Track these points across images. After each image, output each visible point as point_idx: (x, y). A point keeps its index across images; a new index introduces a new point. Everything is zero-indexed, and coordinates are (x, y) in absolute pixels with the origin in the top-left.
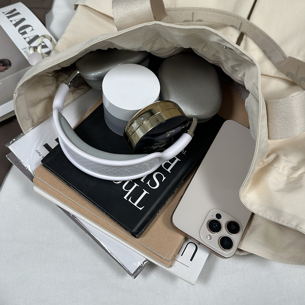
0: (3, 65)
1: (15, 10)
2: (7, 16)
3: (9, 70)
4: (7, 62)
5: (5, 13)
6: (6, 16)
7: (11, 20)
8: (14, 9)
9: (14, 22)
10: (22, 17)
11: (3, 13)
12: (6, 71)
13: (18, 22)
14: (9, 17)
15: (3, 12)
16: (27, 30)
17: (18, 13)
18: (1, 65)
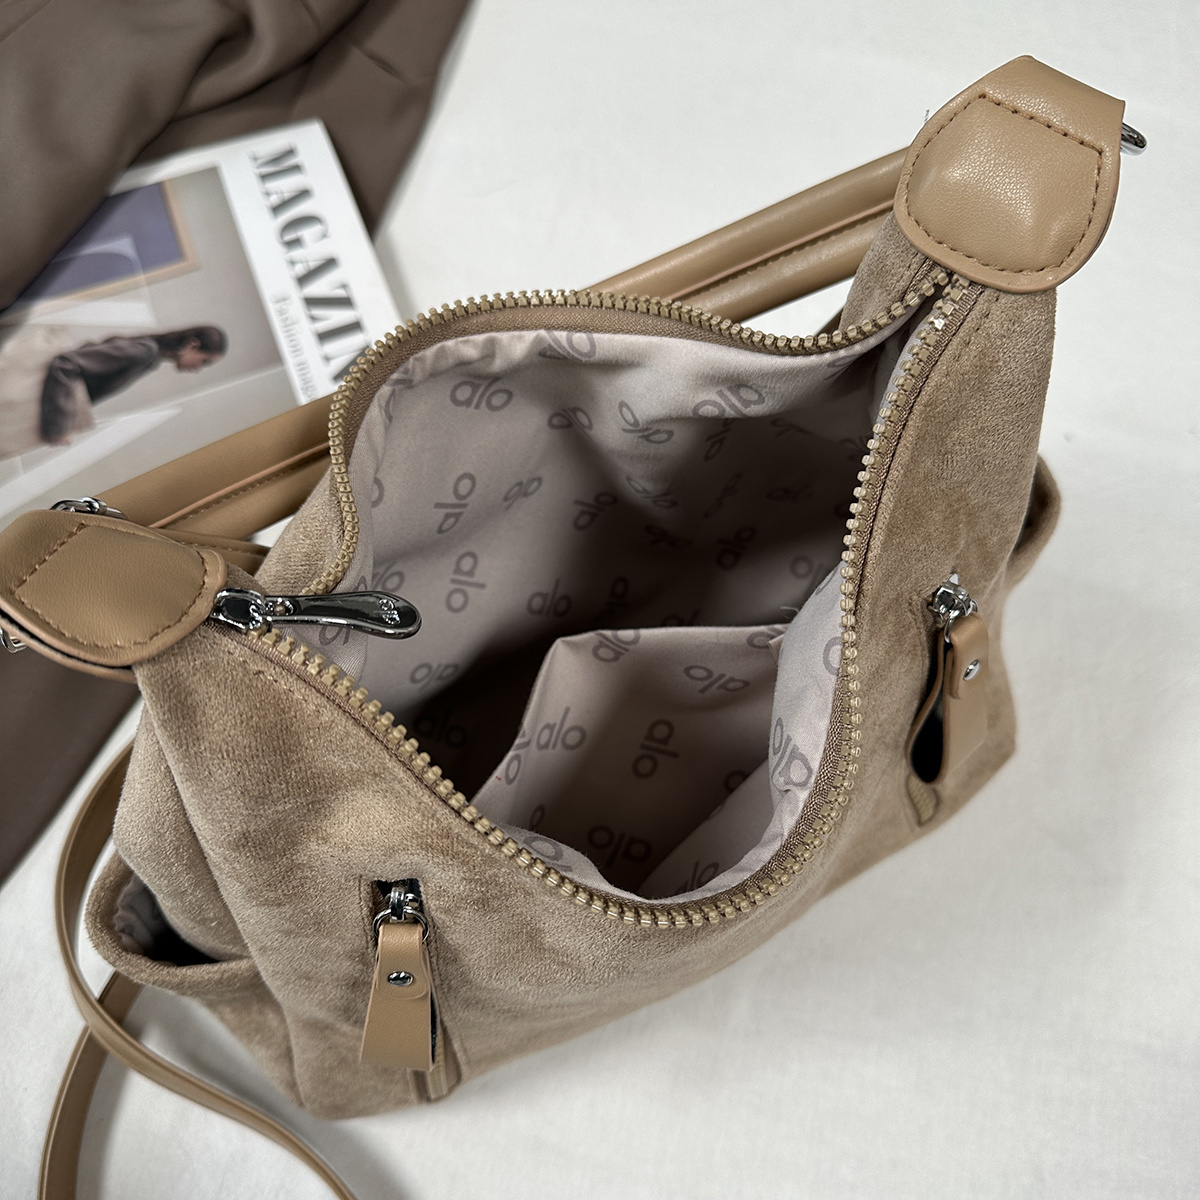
0: (201, 349)
2: (262, 173)
6: (259, 174)
7: (269, 190)
8: (290, 148)
13: (287, 199)
16: (307, 233)
17: (296, 168)
18: (194, 347)
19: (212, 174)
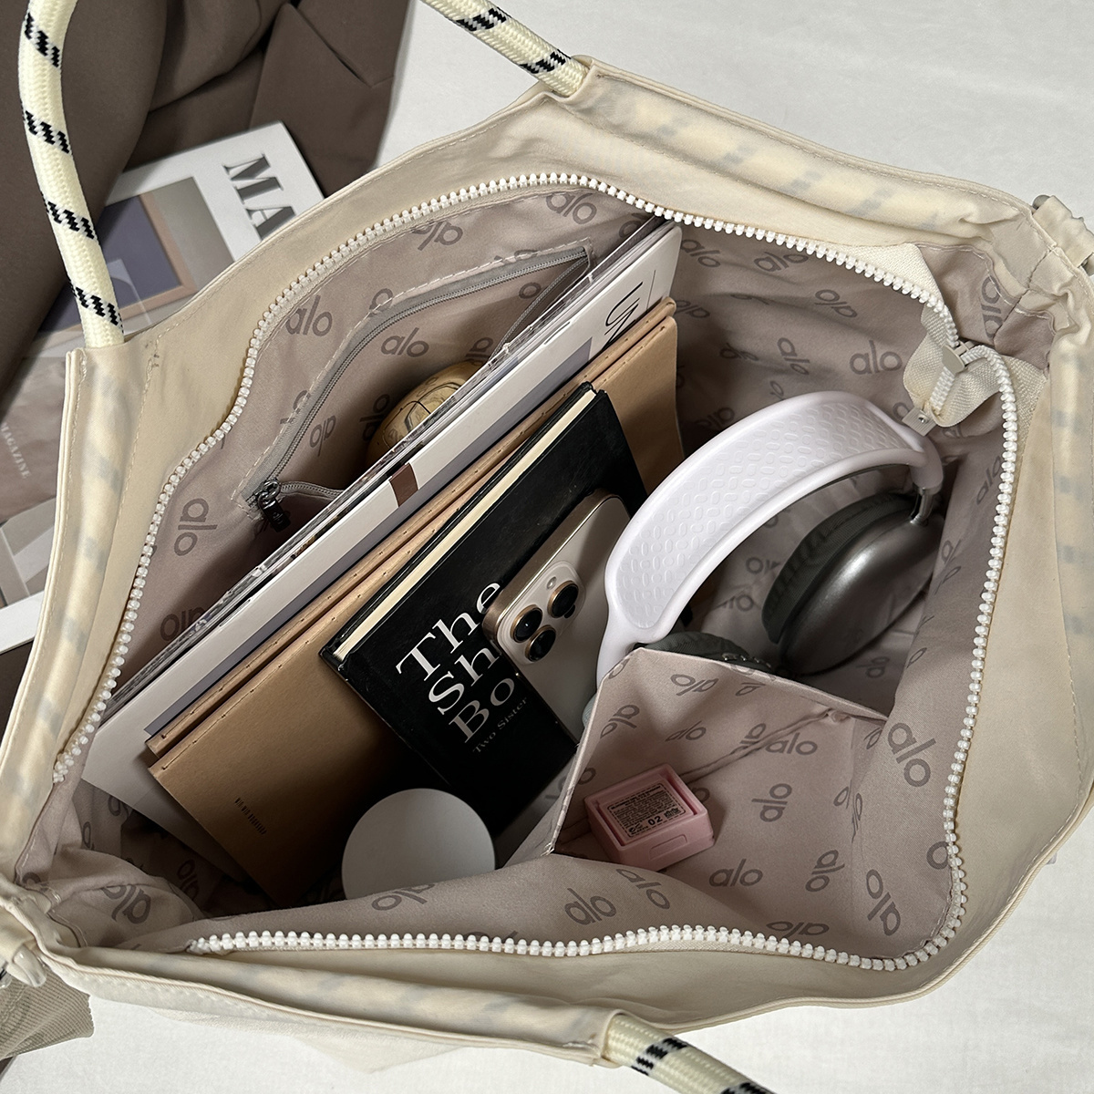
1: (262, 163)
5: (234, 172)
6: (236, 188)
7: (250, 207)
8: (261, 156)
9: (258, 219)
10: (286, 204)
11: (227, 169)
13: (270, 219)
14: (244, 193)
15: (228, 165)
17: (272, 183)
19: (190, 184)
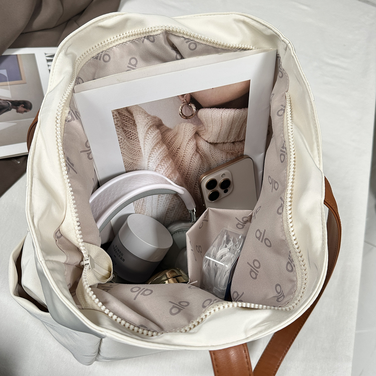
0: (24, 107)
2: (47, 59)
3: (27, 113)
4: (29, 105)
12: (25, 113)
18: (22, 106)
